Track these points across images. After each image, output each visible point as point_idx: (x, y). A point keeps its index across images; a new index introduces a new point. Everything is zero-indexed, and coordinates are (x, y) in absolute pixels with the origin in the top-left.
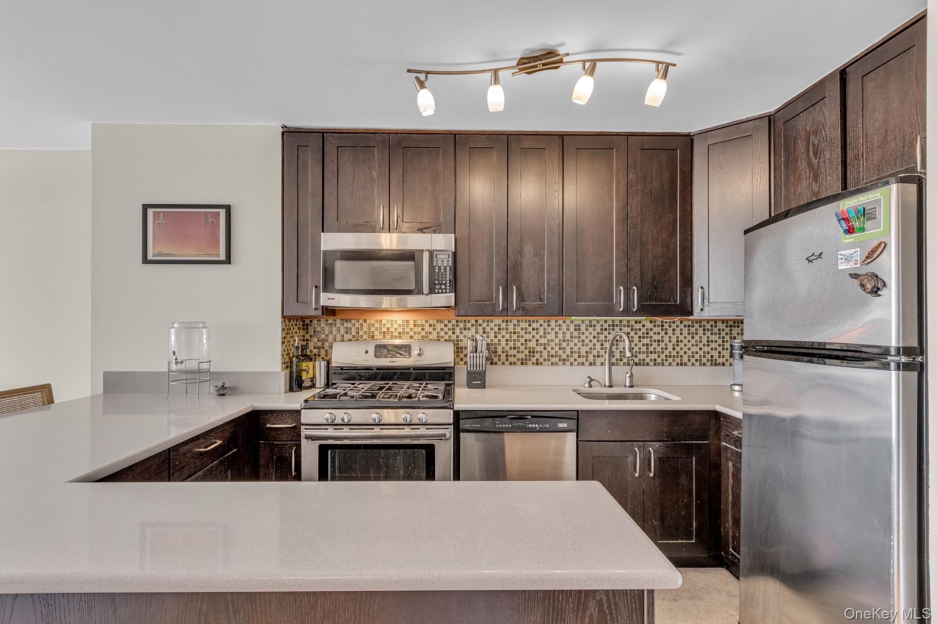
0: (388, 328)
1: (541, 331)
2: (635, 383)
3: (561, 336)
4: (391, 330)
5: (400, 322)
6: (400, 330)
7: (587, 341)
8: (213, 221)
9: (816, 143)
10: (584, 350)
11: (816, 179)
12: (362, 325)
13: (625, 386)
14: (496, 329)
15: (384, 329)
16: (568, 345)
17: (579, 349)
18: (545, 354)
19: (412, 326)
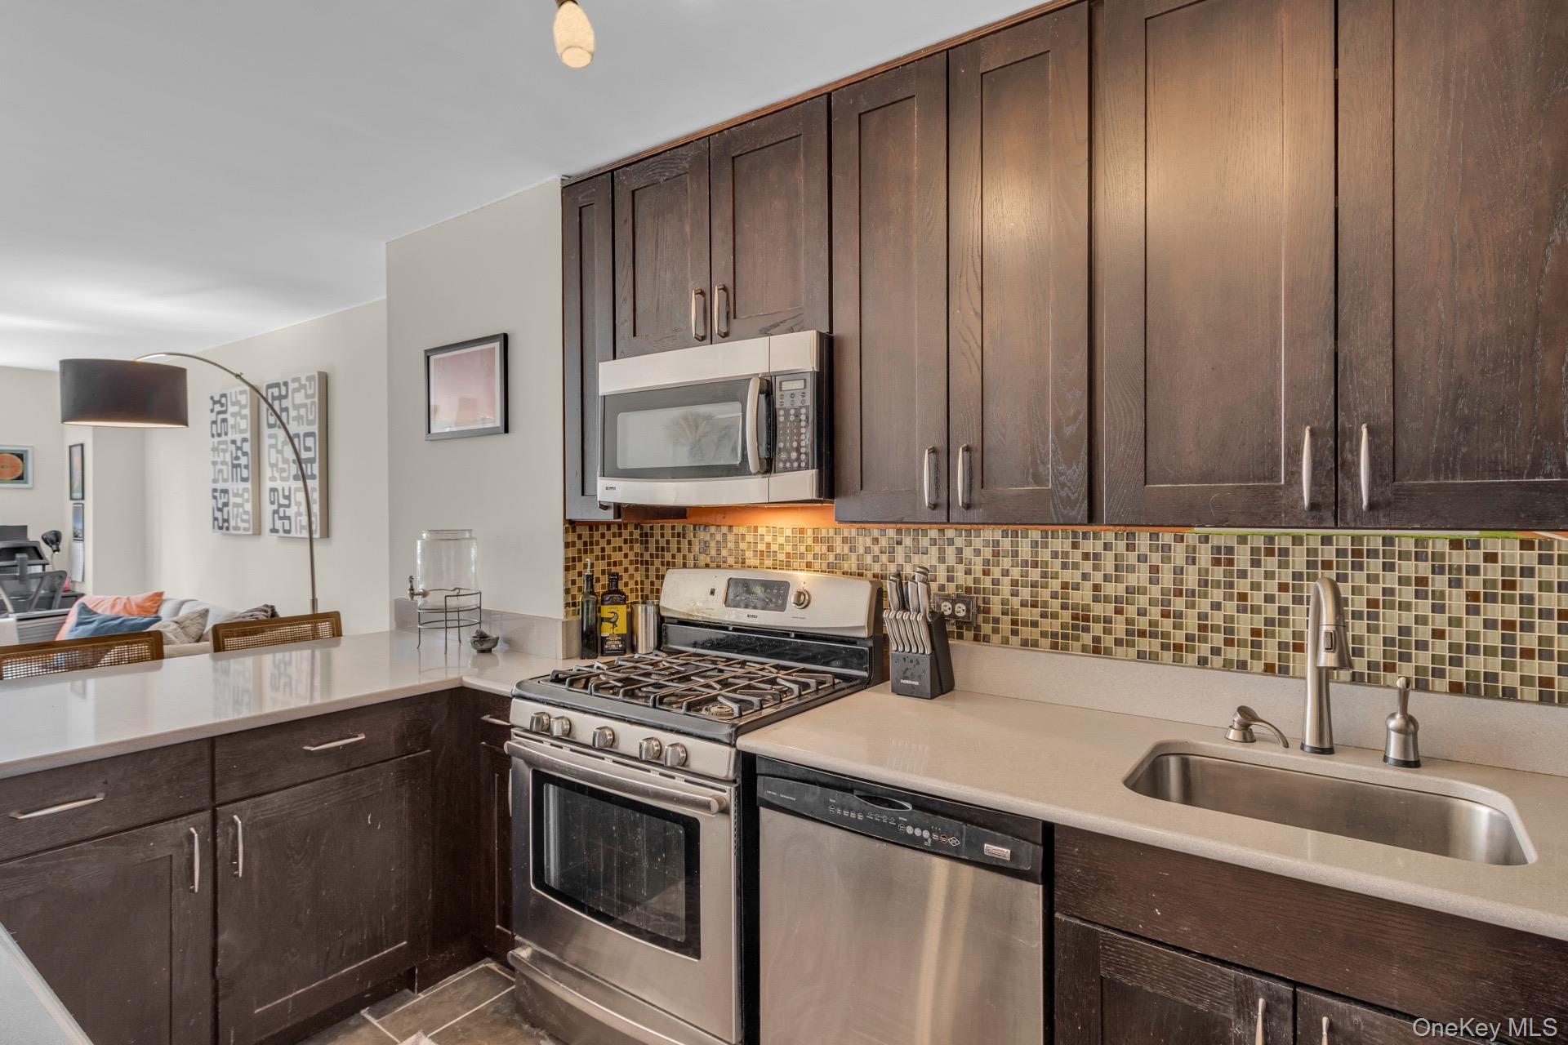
0: (768, 545)
2: (1419, 752)
10: (1244, 625)
16: (1191, 605)
17: (1229, 618)
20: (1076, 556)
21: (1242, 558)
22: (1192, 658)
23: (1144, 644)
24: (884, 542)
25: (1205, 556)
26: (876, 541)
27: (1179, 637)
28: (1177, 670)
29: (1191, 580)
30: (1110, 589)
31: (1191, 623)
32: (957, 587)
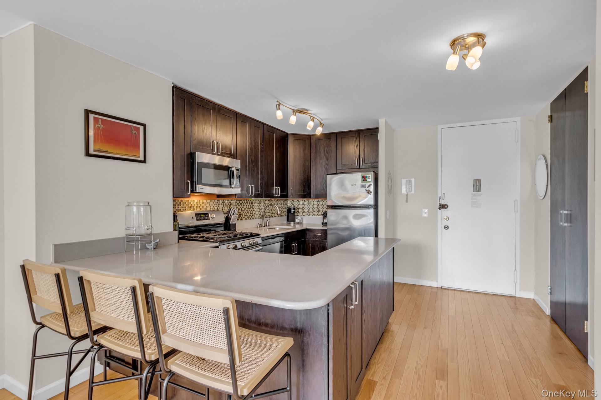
0: (192, 205)
1: (243, 205)
2: (270, 224)
3: (248, 206)
4: (193, 205)
5: (196, 201)
6: (196, 205)
7: (254, 209)
8: (135, 133)
9: (328, 150)
10: (254, 212)
11: (327, 160)
12: (180, 203)
13: (267, 226)
14: (230, 204)
15: (190, 205)
16: (250, 210)
17: (253, 212)
18: (244, 215)
19: (201, 203)
20: (239, 204)
21: (253, 203)
22: (250, 218)
23: (246, 217)
24: (215, 202)
25: (251, 203)
26: (213, 203)
27: (249, 216)
28: (249, 220)
29: (250, 208)
30: (243, 209)
31: (250, 213)
32: (226, 211)
